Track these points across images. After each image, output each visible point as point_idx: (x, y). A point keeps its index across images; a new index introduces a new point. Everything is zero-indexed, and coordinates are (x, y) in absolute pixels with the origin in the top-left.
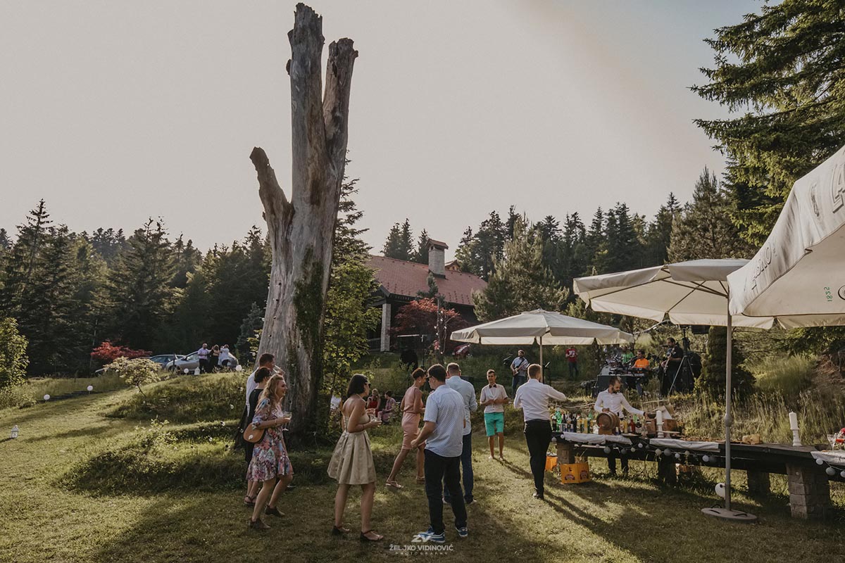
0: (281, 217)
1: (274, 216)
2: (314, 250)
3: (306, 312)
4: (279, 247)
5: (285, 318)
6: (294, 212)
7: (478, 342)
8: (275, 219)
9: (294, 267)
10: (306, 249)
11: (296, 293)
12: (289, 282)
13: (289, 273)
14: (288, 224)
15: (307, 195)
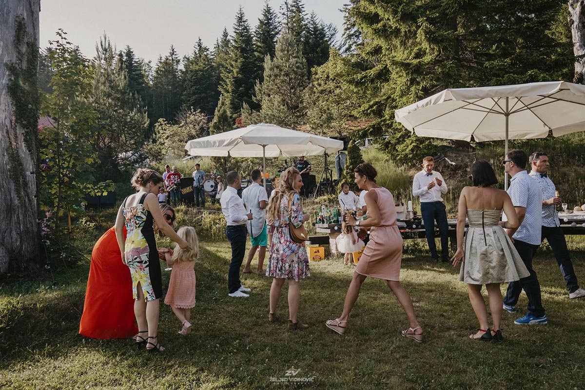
2: (26, 24)
10: (17, 21)
11: (10, 80)
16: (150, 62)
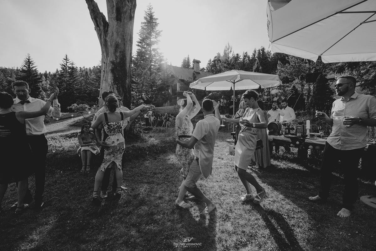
0: (102, 28)
1: (99, 28)
2: (120, 44)
3: (117, 76)
4: (102, 44)
5: (108, 80)
6: (108, 25)
7: (204, 89)
8: (99, 30)
9: (110, 54)
10: (116, 44)
11: (112, 67)
12: (108, 62)
13: (108, 57)
14: (106, 32)
15: (114, 15)
16: (270, 51)
